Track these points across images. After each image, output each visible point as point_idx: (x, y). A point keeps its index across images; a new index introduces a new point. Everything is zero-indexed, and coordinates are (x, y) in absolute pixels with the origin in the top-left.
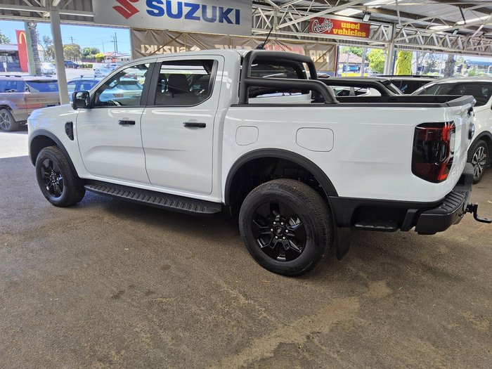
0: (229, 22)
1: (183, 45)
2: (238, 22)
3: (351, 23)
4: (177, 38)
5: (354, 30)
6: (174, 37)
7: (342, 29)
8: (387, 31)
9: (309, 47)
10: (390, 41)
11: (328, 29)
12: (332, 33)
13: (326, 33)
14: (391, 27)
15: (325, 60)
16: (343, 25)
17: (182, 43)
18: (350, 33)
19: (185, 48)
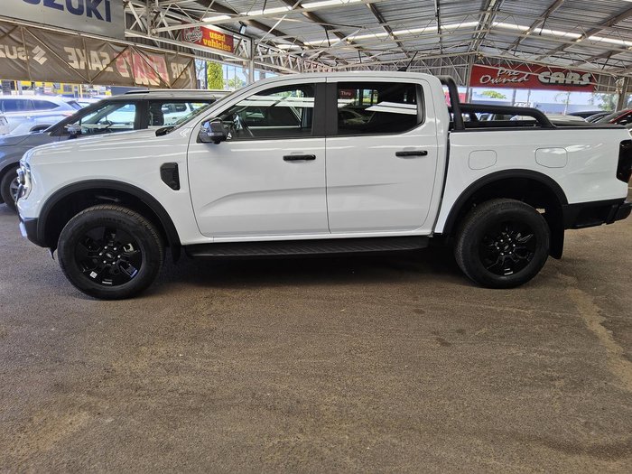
0: (99, 17)
1: (21, 44)
2: (109, 19)
3: (218, 33)
4: (11, 32)
5: (220, 42)
6: (6, 31)
7: (210, 39)
8: (246, 46)
9: (170, 58)
10: (251, 58)
11: (199, 38)
12: (202, 43)
13: (197, 43)
14: (249, 42)
15: (187, 76)
16: (212, 35)
17: (19, 40)
18: (218, 45)
19: (24, 49)
